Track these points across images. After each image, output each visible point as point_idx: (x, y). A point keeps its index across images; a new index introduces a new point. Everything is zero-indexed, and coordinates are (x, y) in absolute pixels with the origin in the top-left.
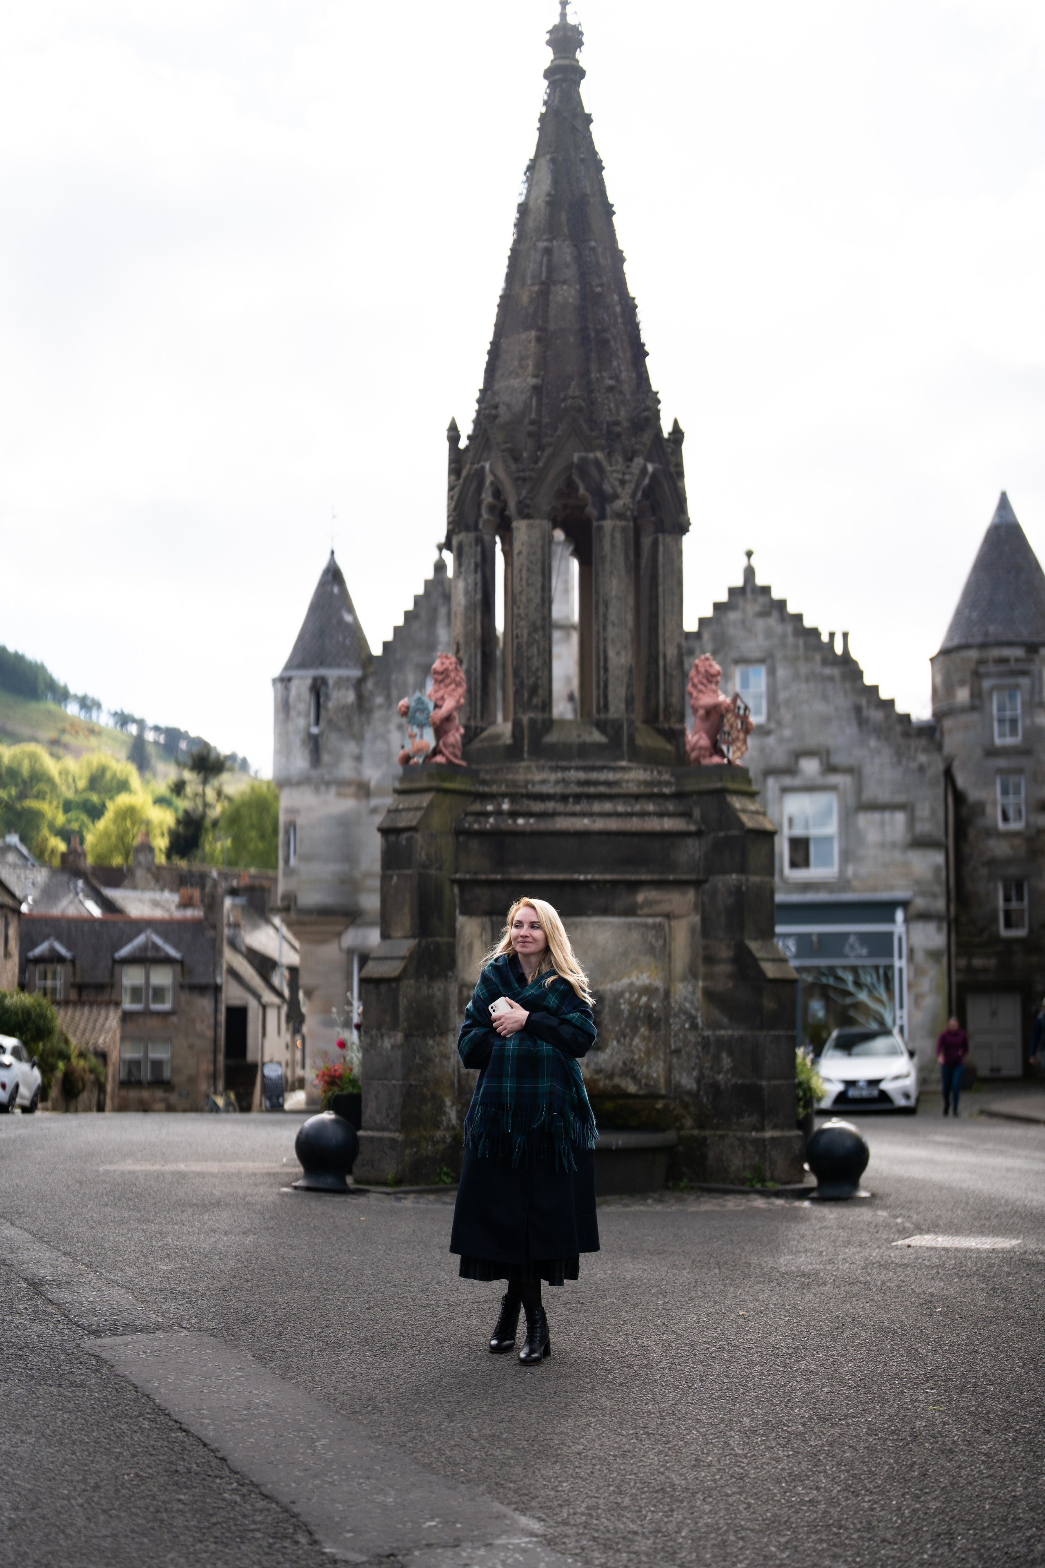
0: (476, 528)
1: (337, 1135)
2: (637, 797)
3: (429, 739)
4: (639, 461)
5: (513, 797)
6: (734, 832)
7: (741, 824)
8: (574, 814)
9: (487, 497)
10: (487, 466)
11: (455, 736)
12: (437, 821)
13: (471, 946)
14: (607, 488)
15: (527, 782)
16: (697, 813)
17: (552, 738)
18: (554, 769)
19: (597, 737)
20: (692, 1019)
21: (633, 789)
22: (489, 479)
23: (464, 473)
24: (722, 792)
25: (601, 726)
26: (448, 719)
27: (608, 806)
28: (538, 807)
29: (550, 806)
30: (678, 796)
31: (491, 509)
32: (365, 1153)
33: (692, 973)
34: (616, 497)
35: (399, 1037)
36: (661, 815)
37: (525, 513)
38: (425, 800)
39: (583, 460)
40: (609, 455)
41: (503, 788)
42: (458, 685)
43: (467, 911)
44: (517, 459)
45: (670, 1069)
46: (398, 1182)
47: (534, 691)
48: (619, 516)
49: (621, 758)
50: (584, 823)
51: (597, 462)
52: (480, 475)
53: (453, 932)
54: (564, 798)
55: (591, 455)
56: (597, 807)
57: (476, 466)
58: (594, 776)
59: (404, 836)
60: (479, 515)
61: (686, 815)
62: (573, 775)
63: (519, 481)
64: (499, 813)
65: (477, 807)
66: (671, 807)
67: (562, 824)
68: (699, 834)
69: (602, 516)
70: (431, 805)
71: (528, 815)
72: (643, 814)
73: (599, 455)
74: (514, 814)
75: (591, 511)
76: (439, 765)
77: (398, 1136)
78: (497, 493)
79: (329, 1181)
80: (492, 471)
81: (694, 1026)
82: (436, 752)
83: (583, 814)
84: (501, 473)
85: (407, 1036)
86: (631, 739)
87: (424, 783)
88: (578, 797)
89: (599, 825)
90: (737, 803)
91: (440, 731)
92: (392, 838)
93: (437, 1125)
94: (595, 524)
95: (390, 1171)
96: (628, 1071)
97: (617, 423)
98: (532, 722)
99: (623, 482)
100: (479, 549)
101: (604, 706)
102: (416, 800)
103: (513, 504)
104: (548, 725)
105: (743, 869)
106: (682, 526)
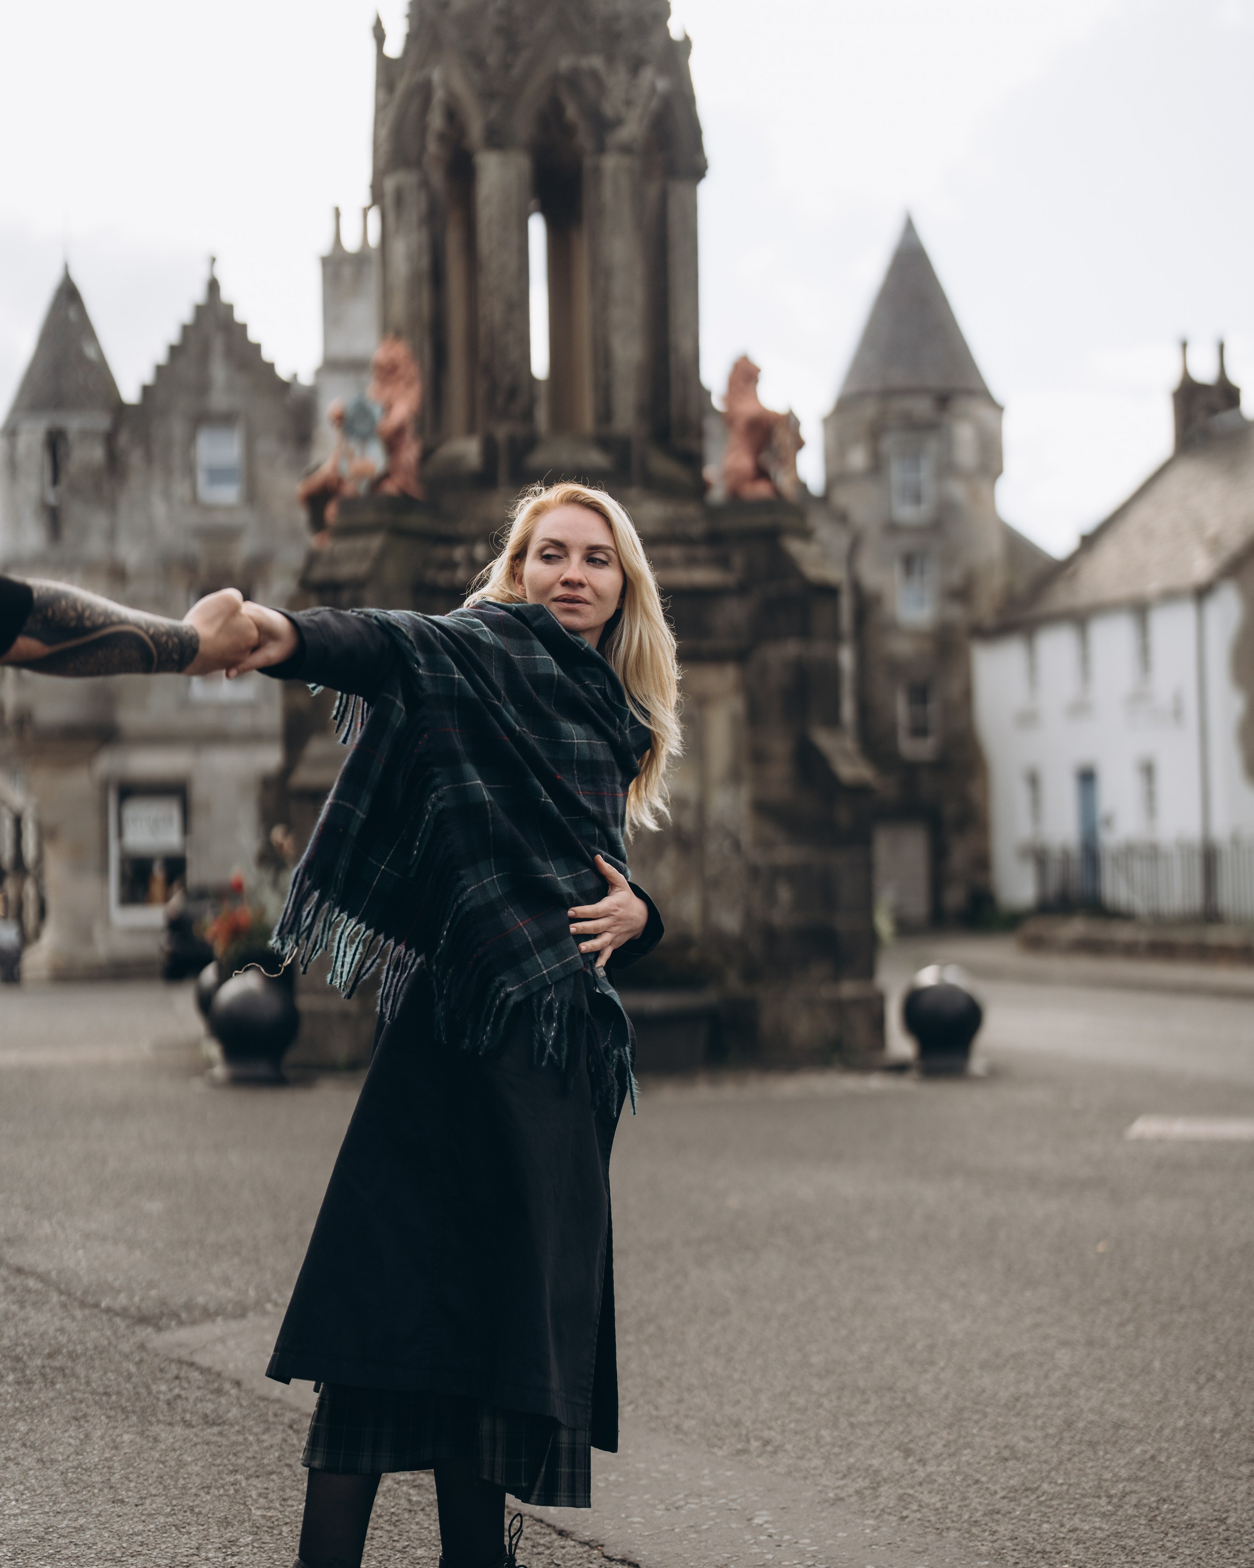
0: (420, 166)
1: (271, 1005)
3: (375, 458)
4: (646, 74)
5: (491, 540)
6: (793, 586)
7: (800, 575)
9: (436, 121)
10: (436, 75)
11: (410, 453)
12: (391, 573)
14: (609, 109)
16: (738, 560)
17: (539, 458)
19: (596, 458)
20: (734, 839)
22: (439, 95)
23: (399, 87)
24: (772, 532)
25: (604, 442)
26: (400, 431)
30: (710, 538)
31: (442, 138)
32: (306, 1029)
33: (735, 776)
34: (618, 122)
37: (496, 141)
38: (376, 542)
39: (575, 70)
40: (609, 61)
41: (474, 528)
42: (410, 384)
44: (480, 65)
45: (705, 907)
48: (626, 149)
51: (594, 75)
52: (424, 91)
55: (585, 63)
57: (420, 77)
59: (345, 595)
60: (423, 148)
61: (723, 562)
63: (487, 96)
64: (471, 562)
65: (440, 553)
66: (701, 552)
68: (742, 590)
69: (601, 149)
70: (383, 551)
73: (597, 62)
75: (584, 139)
76: (390, 498)
78: (452, 115)
79: (262, 1069)
80: (446, 84)
81: (737, 845)
82: (386, 476)
84: (460, 85)
86: (643, 463)
87: (370, 518)
90: (795, 547)
91: (391, 446)
94: (588, 162)
95: (341, 1051)
97: (617, 18)
98: (511, 439)
99: (629, 103)
100: (424, 196)
101: (605, 414)
102: (359, 544)
103: (476, 129)
104: (531, 443)
105: (805, 633)
106: (698, 170)
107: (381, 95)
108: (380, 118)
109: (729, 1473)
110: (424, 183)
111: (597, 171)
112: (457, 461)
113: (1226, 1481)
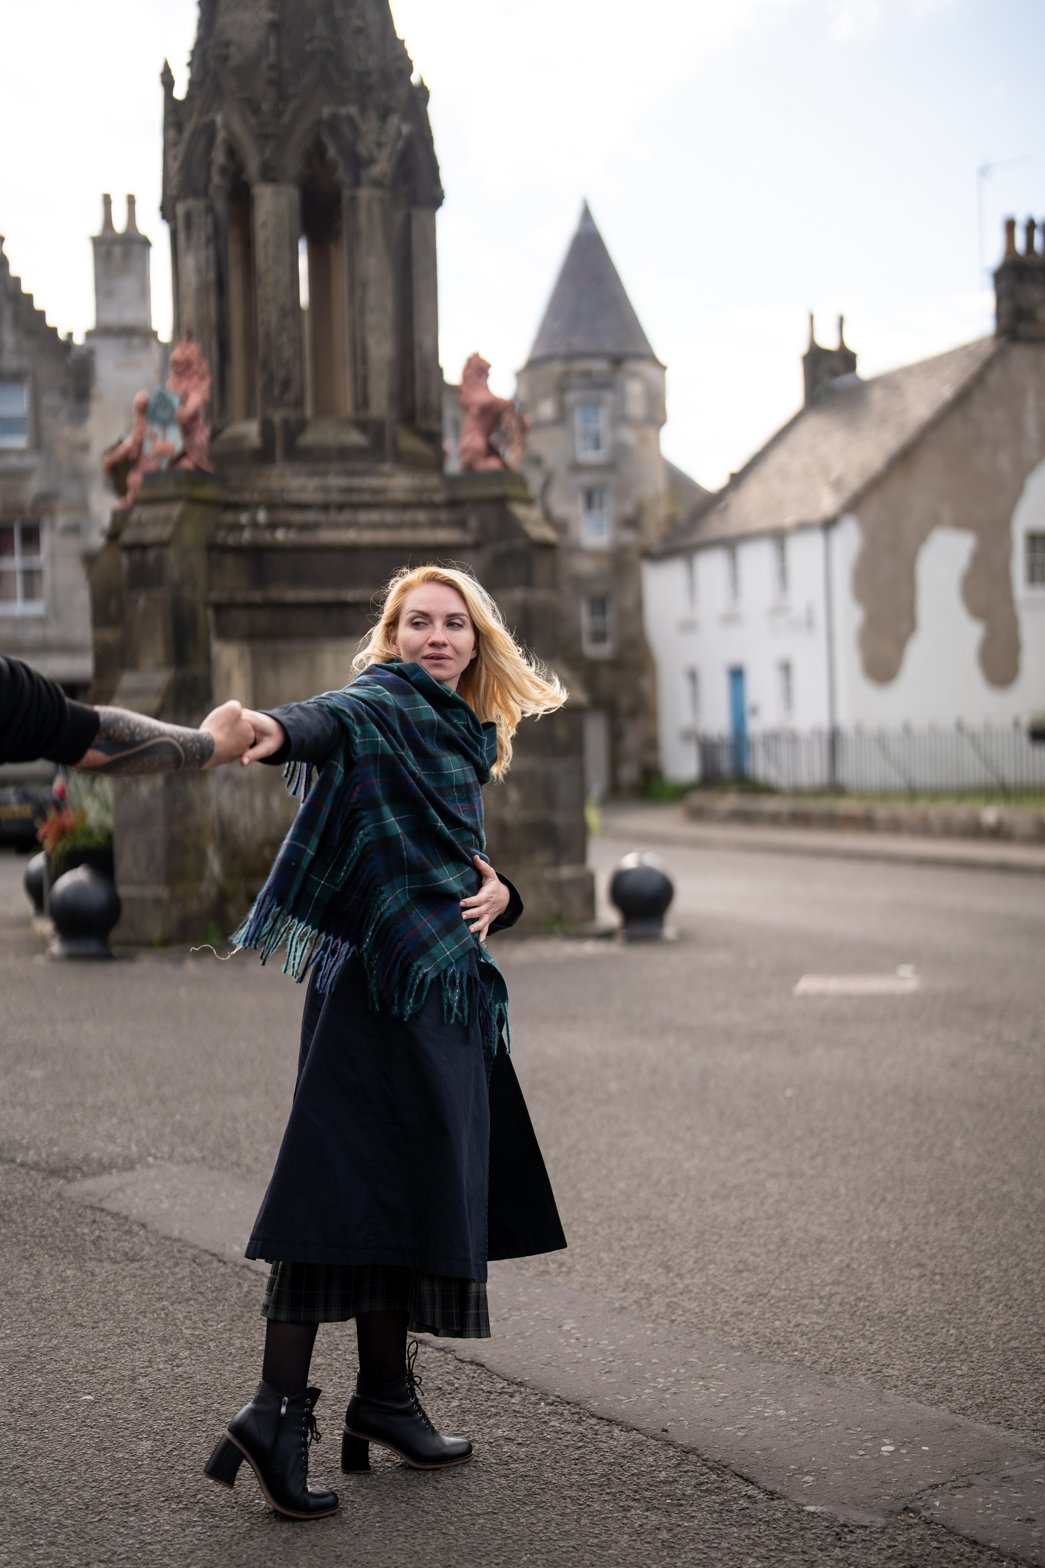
0: (205, 193)
1: (97, 895)
2: (405, 506)
3: (174, 440)
4: (394, 120)
5: (271, 507)
6: (519, 543)
7: (525, 535)
8: (336, 526)
9: (219, 157)
10: (219, 119)
11: (202, 436)
12: (191, 534)
13: (228, 678)
14: (363, 150)
15: (282, 491)
16: (473, 522)
17: (309, 438)
18: (313, 474)
19: (355, 438)
21: (400, 496)
22: (221, 135)
23: (189, 128)
24: (502, 500)
25: (362, 425)
26: (194, 417)
27: (374, 516)
28: (297, 517)
29: (311, 516)
30: (453, 504)
31: (224, 171)
32: (126, 912)
34: (371, 161)
36: (435, 524)
37: (270, 177)
38: (176, 510)
39: (335, 117)
40: (363, 109)
41: (256, 497)
42: (202, 378)
43: (224, 636)
44: (256, 111)
46: (166, 943)
47: (286, 385)
48: (377, 183)
49: (383, 460)
50: (350, 536)
51: (350, 120)
52: (210, 130)
53: (208, 660)
54: (325, 507)
55: (343, 111)
56: (364, 516)
57: (205, 119)
58: (356, 482)
59: (151, 555)
60: (209, 180)
61: (461, 524)
62: (336, 481)
63: (262, 138)
64: (255, 525)
65: (229, 517)
66: (444, 515)
67: (327, 536)
69: (357, 183)
70: (183, 518)
71: (288, 526)
72: (415, 525)
73: (353, 110)
74: (272, 526)
75: (342, 175)
76: (187, 472)
77: (163, 892)
78: (232, 152)
79: (92, 947)
80: (227, 126)
82: (183, 454)
83: (348, 525)
84: (238, 127)
86: (394, 441)
87: (170, 489)
88: (341, 507)
89: (368, 537)
90: (520, 511)
91: (187, 430)
92: (137, 555)
93: (200, 877)
94: (346, 193)
95: (156, 930)
97: (368, 73)
98: (286, 423)
99: (380, 145)
100: (210, 220)
101: (363, 401)
102: (161, 511)
103: (253, 166)
104: (302, 426)
105: (528, 583)
106: (436, 199)
107: (172, 133)
108: (172, 153)
109: (538, 1291)
110: (210, 209)
111: (354, 199)
112: (240, 439)
113: (902, 1282)
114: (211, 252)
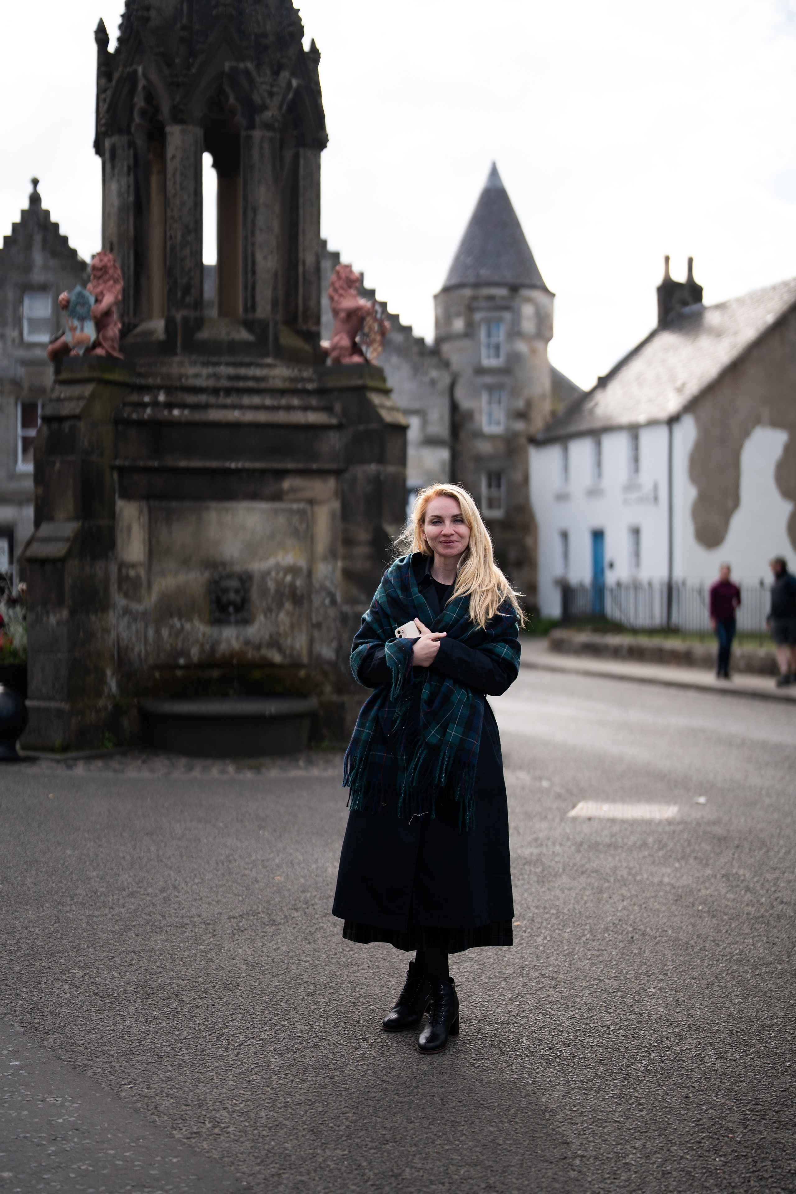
0: (129, 132)
1: (8, 706)
2: (283, 392)
3: (89, 331)
4: (285, 75)
5: (169, 390)
6: (374, 426)
7: (380, 419)
8: (224, 407)
9: (139, 102)
10: (140, 70)
12: (98, 410)
13: (129, 529)
14: (257, 98)
15: (181, 377)
16: (338, 407)
17: (204, 335)
18: (206, 364)
19: (244, 335)
20: (332, 596)
21: (279, 384)
22: (142, 83)
23: (116, 76)
24: (362, 390)
25: (249, 325)
26: (107, 313)
27: (256, 400)
28: (191, 399)
29: (203, 398)
30: (321, 392)
31: (143, 113)
32: (33, 722)
33: (332, 554)
34: (265, 107)
35: (65, 614)
36: (305, 408)
37: (178, 117)
38: (88, 390)
39: (234, 69)
40: (258, 66)
41: (159, 381)
42: (116, 281)
43: (126, 495)
44: (170, 64)
45: (311, 641)
46: (65, 748)
47: (187, 290)
48: (268, 126)
49: (266, 355)
50: (235, 415)
51: (247, 72)
52: (132, 79)
53: (112, 515)
54: (215, 391)
55: (242, 65)
56: (246, 400)
57: (129, 69)
58: (243, 371)
59: (66, 426)
60: (131, 119)
61: (328, 409)
62: (224, 370)
63: (173, 86)
64: (155, 404)
65: (134, 398)
66: (314, 401)
67: (215, 415)
68: (340, 427)
69: (251, 126)
70: (93, 396)
71: (183, 406)
72: (289, 408)
73: (250, 65)
74: (170, 406)
75: (240, 119)
76: (99, 357)
77: (65, 706)
78: (150, 97)
80: (145, 76)
81: (333, 602)
82: (97, 344)
83: (234, 407)
84: (154, 77)
85: (73, 613)
86: (276, 339)
87: (85, 374)
88: (229, 391)
89: (249, 417)
90: (376, 399)
91: (101, 324)
92: (55, 426)
93: (99, 694)
94: (243, 133)
95: (57, 738)
96: (274, 643)
97: (265, 35)
98: (185, 319)
99: (271, 94)
100: (131, 152)
101: (251, 306)
102: (76, 390)
103: (165, 109)
104: (200, 323)
105: (381, 460)
106: (321, 142)
107: (103, 81)
108: (103, 96)
110: (131, 144)
111: (249, 138)
112: (151, 333)
114: (132, 179)
